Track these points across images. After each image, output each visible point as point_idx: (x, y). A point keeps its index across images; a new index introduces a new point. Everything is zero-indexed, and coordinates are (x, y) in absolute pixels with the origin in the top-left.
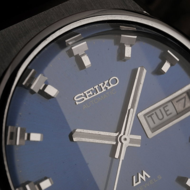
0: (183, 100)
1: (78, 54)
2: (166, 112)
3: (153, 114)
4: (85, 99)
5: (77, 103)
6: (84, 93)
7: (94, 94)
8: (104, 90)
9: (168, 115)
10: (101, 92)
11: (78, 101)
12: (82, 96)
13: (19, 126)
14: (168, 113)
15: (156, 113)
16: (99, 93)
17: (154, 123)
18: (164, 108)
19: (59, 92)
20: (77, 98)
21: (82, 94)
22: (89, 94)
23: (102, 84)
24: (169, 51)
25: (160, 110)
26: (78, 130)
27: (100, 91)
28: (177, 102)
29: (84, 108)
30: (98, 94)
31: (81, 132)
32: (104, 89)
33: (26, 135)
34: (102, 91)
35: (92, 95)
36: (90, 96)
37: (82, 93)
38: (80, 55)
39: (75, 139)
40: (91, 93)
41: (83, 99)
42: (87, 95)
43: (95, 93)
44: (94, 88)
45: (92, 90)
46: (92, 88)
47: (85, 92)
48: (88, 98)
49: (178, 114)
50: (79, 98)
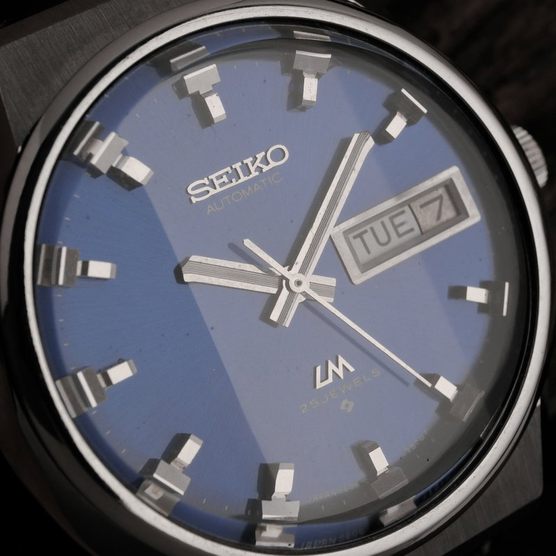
0: (437, 203)
1: (198, 92)
2: (395, 227)
3: (366, 232)
4: (213, 192)
5: (194, 200)
6: (210, 177)
7: (231, 182)
8: (254, 174)
9: (400, 236)
10: (247, 178)
11: (197, 196)
12: (204, 185)
13: (64, 245)
14: (402, 230)
15: (372, 229)
16: (243, 179)
17: (369, 252)
18: (391, 219)
19: (153, 173)
20: (193, 189)
21: (206, 181)
22: (221, 181)
23: (251, 159)
24: (404, 91)
25: (383, 223)
26: (194, 258)
27: (245, 176)
28: (422, 206)
29: (209, 211)
30: (240, 181)
31: (200, 263)
32: (255, 171)
33: (79, 264)
34: (251, 176)
35: (227, 183)
36: (221, 185)
37: (206, 179)
38: (201, 93)
39: (187, 277)
40: (225, 179)
41: (208, 192)
42: (217, 183)
43: (234, 180)
44: (231, 168)
45: (227, 172)
46: (228, 169)
47: (213, 177)
48: (219, 189)
49: (422, 233)
50: (199, 190)
